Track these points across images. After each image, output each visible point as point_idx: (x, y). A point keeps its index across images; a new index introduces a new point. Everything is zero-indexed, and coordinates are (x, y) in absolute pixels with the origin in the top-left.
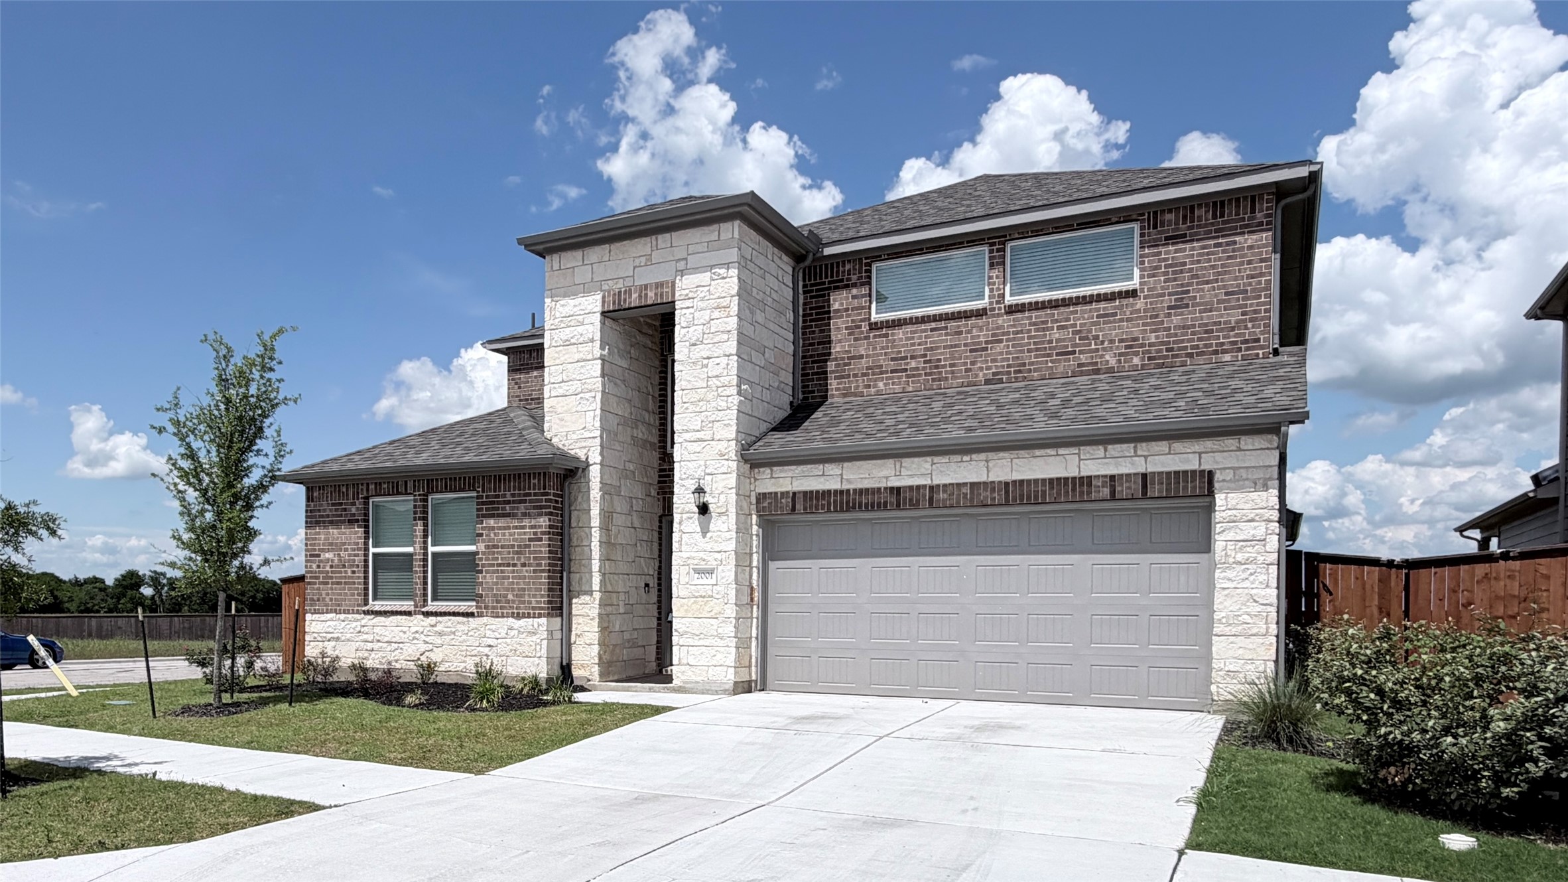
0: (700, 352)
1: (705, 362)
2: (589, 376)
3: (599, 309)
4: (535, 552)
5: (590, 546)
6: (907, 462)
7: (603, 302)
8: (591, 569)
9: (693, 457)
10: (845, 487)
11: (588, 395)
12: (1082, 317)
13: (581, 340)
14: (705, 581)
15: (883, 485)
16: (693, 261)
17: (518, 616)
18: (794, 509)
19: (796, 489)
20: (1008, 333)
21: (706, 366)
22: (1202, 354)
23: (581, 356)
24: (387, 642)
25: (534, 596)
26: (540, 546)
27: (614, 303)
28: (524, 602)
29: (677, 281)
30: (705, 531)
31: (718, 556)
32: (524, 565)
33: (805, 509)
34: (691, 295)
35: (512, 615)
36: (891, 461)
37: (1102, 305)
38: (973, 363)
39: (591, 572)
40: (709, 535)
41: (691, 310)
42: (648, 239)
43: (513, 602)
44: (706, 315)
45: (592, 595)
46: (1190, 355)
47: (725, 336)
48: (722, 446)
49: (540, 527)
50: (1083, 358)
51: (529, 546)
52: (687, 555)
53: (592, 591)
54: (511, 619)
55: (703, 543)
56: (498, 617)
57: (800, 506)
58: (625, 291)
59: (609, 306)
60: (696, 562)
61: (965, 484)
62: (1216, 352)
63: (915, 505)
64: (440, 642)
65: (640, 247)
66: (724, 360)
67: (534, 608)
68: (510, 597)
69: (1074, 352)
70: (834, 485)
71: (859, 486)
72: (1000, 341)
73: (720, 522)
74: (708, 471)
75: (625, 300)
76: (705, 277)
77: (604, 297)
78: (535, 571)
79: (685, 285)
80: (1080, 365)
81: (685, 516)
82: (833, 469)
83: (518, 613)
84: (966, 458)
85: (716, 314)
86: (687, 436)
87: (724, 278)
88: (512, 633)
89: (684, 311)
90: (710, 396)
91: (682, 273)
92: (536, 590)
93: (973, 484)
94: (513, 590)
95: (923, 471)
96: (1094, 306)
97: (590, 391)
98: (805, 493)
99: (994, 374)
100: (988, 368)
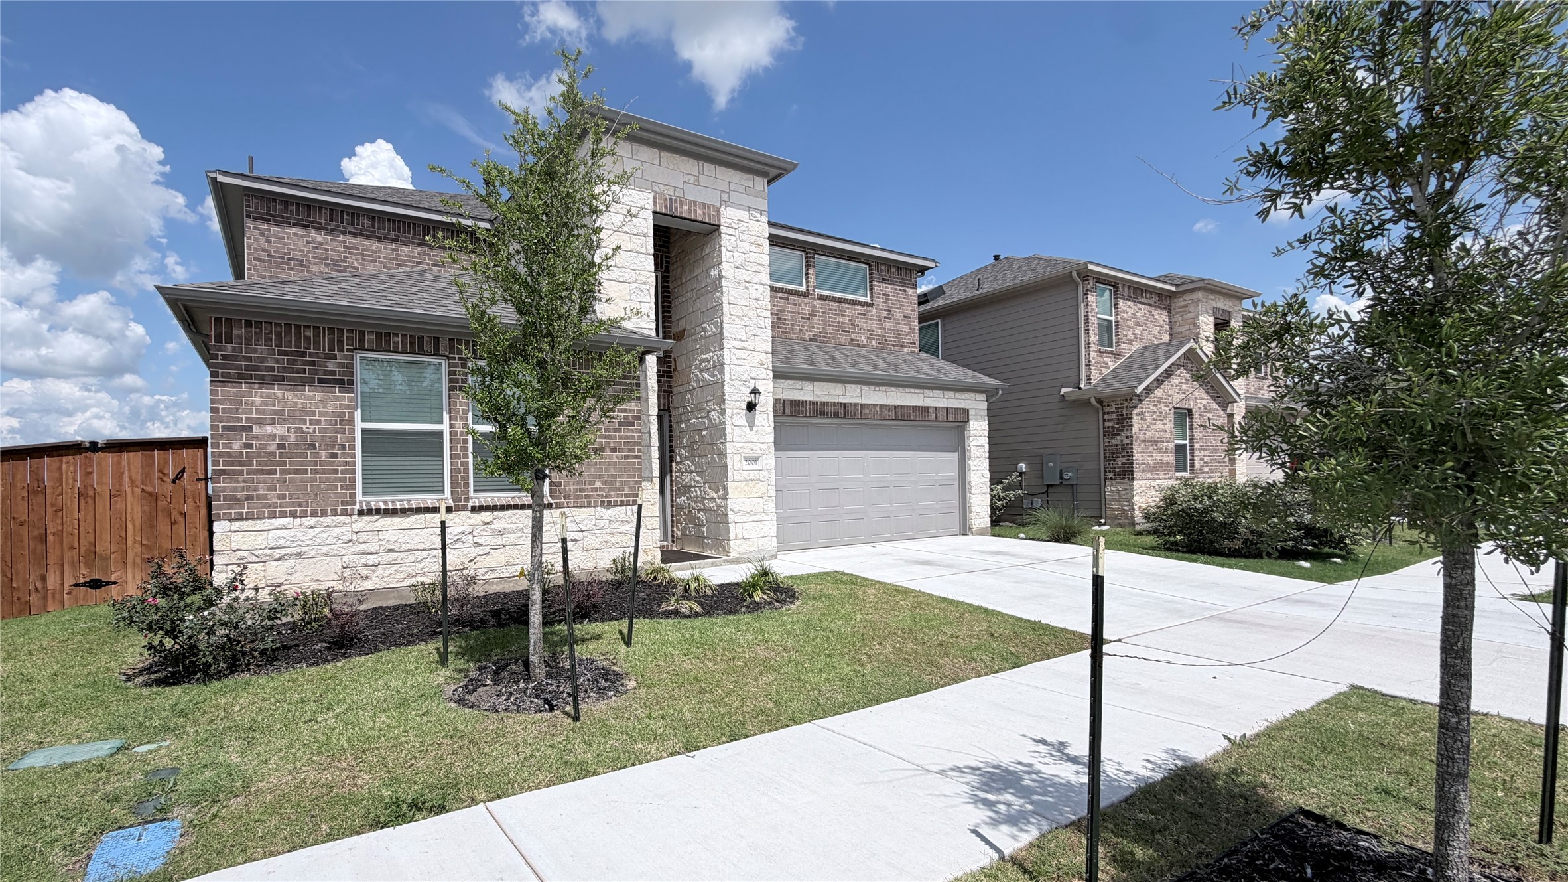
0: (742, 275)
1: (747, 284)
2: (642, 268)
3: (651, 207)
4: (627, 437)
5: (650, 433)
6: (848, 386)
7: (655, 202)
8: (650, 456)
9: (740, 362)
10: (816, 399)
11: (643, 287)
12: (852, 310)
13: (635, 231)
14: (751, 467)
15: (836, 401)
16: (734, 197)
17: (609, 505)
18: (784, 412)
19: (785, 397)
20: (819, 312)
21: (747, 288)
22: (897, 346)
23: (634, 246)
24: (406, 551)
25: (627, 483)
26: (632, 431)
27: (666, 207)
28: (615, 490)
29: (723, 208)
30: (751, 427)
31: (762, 446)
32: (614, 450)
33: (791, 413)
34: (733, 225)
35: (602, 504)
36: (840, 385)
37: (859, 307)
38: (803, 326)
39: (650, 459)
40: (755, 428)
41: (733, 238)
42: (696, 162)
43: (602, 490)
44: (747, 246)
45: (652, 481)
46: (893, 345)
47: (761, 269)
48: (762, 357)
49: (631, 411)
50: (853, 336)
51: (620, 431)
52: (740, 445)
53: (652, 477)
54: (599, 509)
55: (751, 436)
56: (581, 507)
57: (788, 411)
58: (676, 200)
59: (660, 208)
60: (746, 451)
61: (876, 405)
62: (902, 346)
63: (853, 415)
64: (500, 542)
65: (690, 166)
66: (761, 288)
67: (627, 496)
68: (598, 484)
69: (848, 332)
70: (809, 397)
71: (823, 400)
72: (815, 316)
73: (761, 419)
74: (753, 376)
75: (676, 209)
76: (744, 215)
77: (655, 198)
78: (627, 457)
79: (729, 216)
80: (852, 340)
81: (735, 411)
82: (808, 385)
83: (609, 502)
84: (877, 389)
85: (753, 248)
86: (736, 344)
87: (758, 221)
88: (601, 523)
89: (728, 237)
90: (751, 314)
91: (727, 203)
92: (629, 476)
93: (881, 406)
94: (601, 477)
95: (856, 394)
96: (856, 307)
97: (645, 283)
98: (791, 401)
99: (814, 336)
100: (811, 331)
